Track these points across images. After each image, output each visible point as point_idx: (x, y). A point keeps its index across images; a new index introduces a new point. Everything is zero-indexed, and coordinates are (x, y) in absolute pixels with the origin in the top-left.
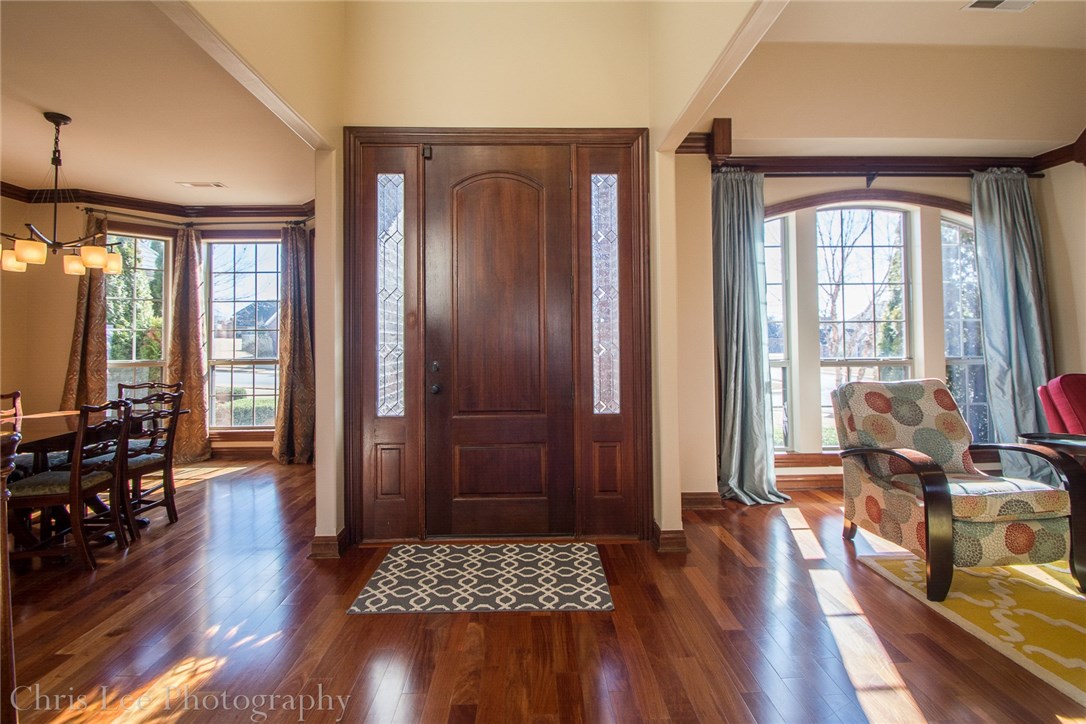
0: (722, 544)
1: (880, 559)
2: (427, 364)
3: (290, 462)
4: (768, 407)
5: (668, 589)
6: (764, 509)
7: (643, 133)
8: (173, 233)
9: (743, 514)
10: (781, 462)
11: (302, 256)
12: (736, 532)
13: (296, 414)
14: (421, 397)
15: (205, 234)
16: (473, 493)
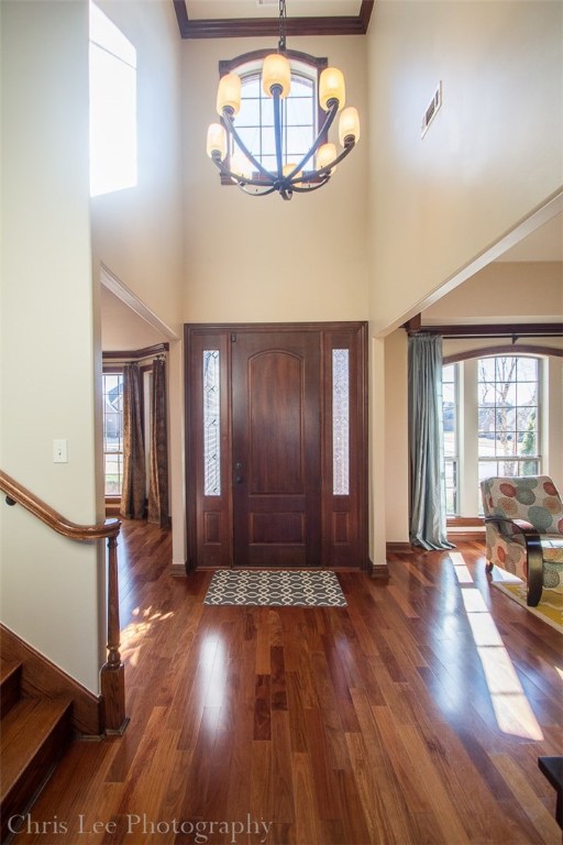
0: (411, 575)
1: (504, 584)
2: (234, 464)
3: (132, 518)
4: (442, 489)
5: (377, 595)
6: (439, 553)
7: (364, 324)
9: (425, 556)
10: (450, 523)
11: (136, 384)
12: (420, 567)
13: (135, 488)
14: (231, 485)
16: (261, 541)
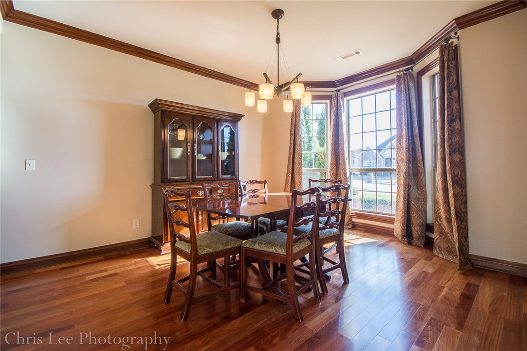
3: (410, 243)
8: (329, 97)
15: (346, 95)
